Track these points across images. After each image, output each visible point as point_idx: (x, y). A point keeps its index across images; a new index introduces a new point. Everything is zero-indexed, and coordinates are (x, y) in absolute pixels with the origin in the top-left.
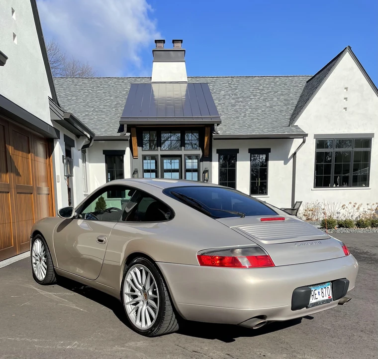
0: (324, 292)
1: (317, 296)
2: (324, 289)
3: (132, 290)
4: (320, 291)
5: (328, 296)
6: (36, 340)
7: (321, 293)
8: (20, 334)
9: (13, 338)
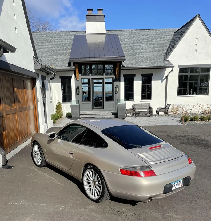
0: (179, 184)
1: (176, 186)
2: (179, 182)
3: (87, 180)
4: (177, 183)
5: (180, 185)
6: (45, 205)
7: (177, 185)
8: (36, 201)
9: (34, 203)
